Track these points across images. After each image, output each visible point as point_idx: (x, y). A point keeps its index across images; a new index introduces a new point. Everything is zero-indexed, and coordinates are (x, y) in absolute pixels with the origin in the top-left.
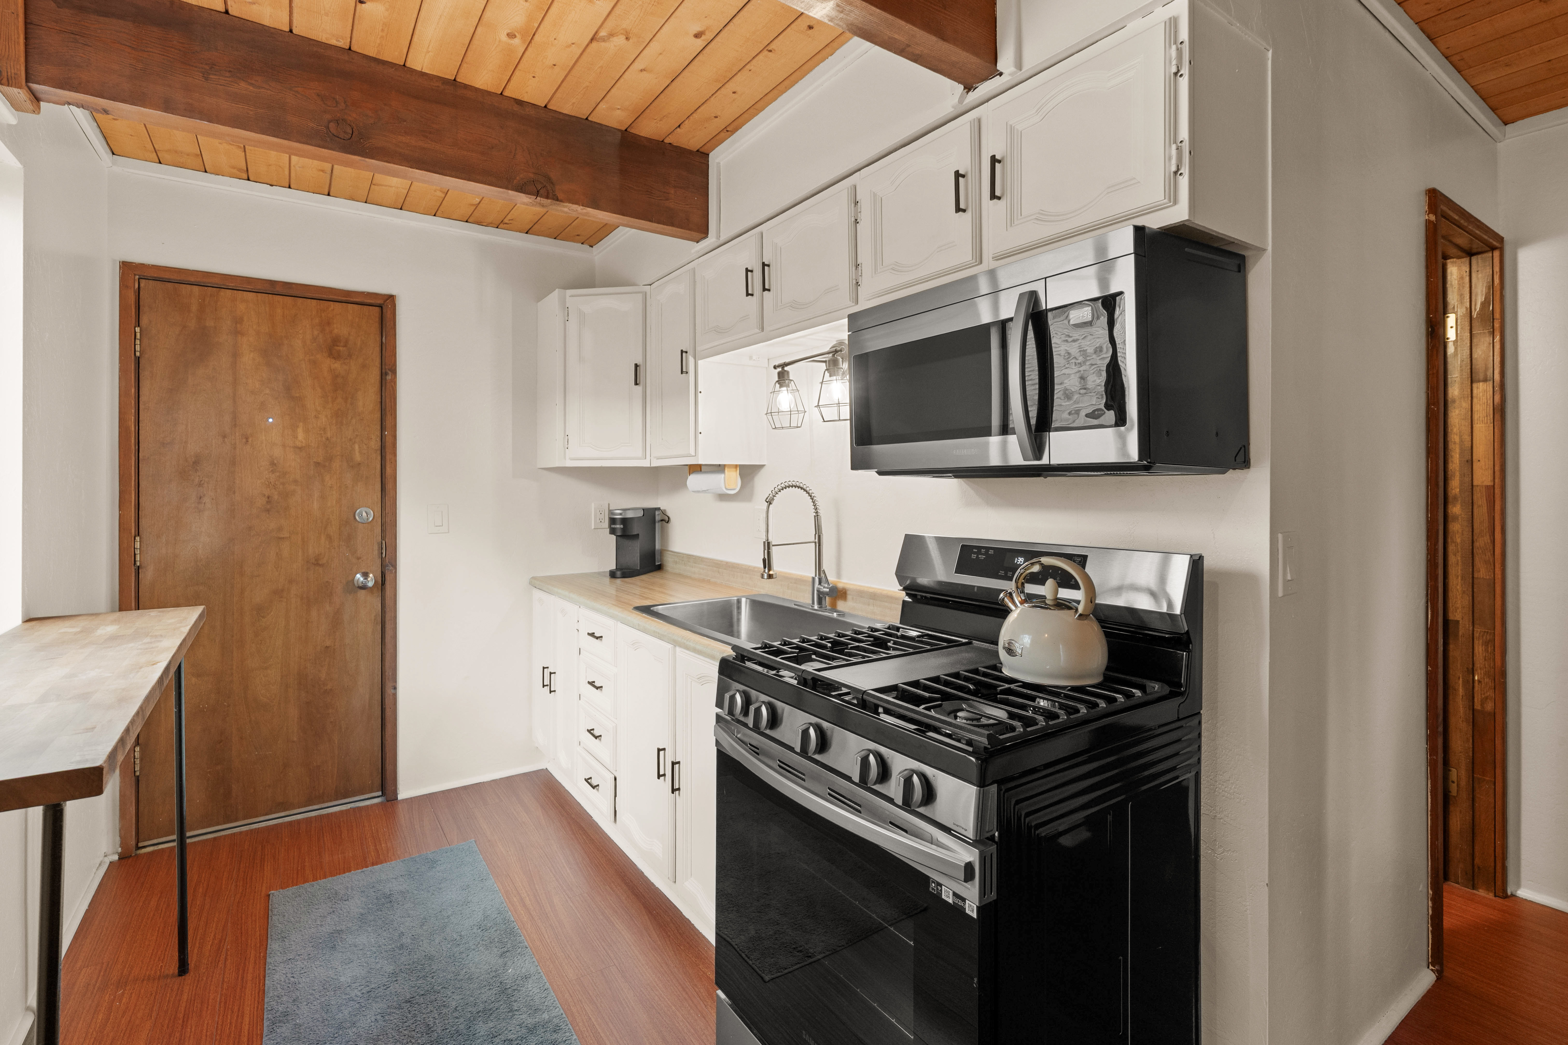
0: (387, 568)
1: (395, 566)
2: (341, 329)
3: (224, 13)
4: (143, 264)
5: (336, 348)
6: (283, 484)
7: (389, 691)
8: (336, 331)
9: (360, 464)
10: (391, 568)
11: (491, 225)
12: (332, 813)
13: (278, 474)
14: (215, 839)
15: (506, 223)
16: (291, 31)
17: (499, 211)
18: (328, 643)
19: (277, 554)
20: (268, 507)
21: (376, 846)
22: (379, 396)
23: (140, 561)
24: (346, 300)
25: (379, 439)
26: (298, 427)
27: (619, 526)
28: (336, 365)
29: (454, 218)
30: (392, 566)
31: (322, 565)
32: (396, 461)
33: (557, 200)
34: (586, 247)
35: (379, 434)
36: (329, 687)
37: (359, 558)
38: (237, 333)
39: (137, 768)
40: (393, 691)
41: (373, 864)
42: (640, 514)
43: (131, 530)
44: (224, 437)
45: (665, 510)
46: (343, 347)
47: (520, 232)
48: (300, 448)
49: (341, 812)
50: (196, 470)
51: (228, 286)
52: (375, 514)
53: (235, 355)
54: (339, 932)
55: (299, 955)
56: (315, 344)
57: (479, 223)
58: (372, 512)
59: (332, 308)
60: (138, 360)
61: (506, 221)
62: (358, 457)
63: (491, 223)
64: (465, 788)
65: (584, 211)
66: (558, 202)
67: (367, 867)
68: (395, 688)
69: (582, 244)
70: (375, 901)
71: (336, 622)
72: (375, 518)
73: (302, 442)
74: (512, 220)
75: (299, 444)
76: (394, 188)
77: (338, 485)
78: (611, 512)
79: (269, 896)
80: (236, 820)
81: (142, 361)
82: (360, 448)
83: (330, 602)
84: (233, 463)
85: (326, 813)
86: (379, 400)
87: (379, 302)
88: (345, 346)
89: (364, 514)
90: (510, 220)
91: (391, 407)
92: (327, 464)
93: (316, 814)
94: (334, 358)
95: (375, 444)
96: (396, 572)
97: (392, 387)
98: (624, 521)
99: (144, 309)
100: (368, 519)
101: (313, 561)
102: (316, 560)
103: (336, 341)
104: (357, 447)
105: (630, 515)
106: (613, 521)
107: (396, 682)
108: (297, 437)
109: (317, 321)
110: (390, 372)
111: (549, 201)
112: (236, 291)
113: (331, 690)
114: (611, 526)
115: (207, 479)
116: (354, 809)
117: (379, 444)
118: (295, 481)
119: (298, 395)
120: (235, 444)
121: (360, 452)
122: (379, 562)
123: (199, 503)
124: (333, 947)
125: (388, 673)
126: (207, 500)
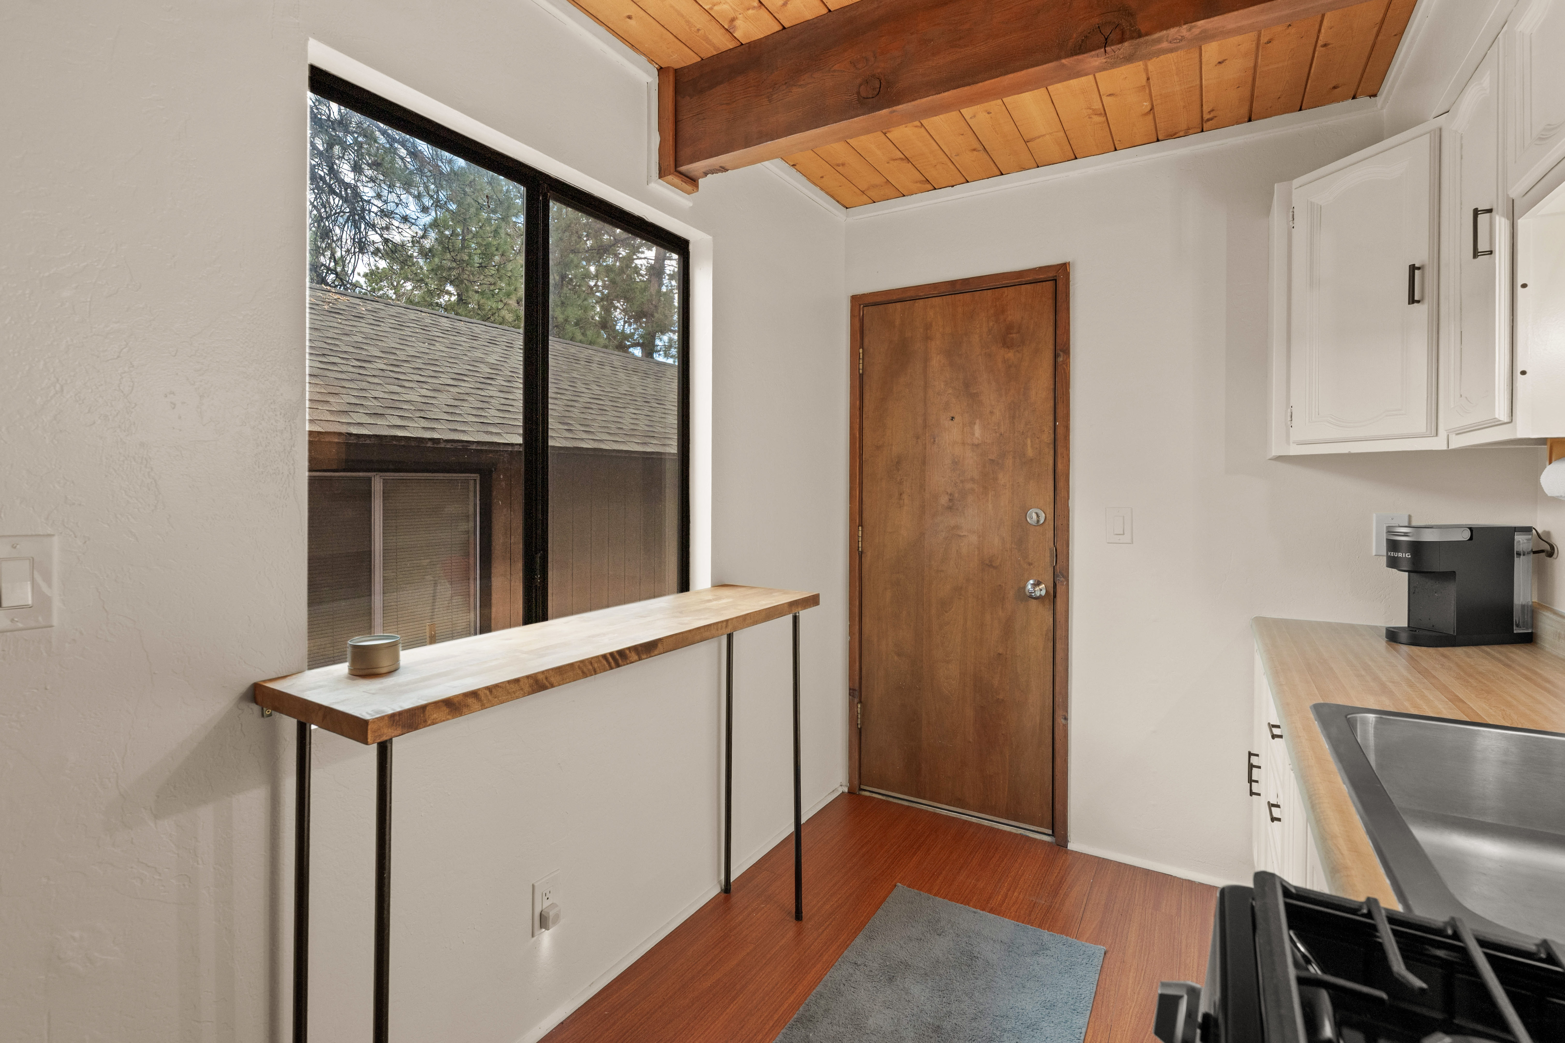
0: (1058, 578)
1: (1067, 578)
2: (1014, 315)
3: (782, 30)
4: (864, 294)
5: (1009, 336)
6: (962, 482)
7: (1060, 720)
8: (1010, 318)
9: (1032, 460)
10: (1062, 579)
11: (1191, 131)
12: (1001, 830)
13: (958, 472)
14: (908, 807)
15: (1208, 120)
16: (830, 11)
17: (1184, 107)
18: (1001, 651)
19: (957, 551)
20: (951, 504)
21: (1008, 890)
22: (1052, 382)
23: (862, 547)
24: (1020, 282)
25: (1052, 432)
26: (975, 423)
27: (1404, 555)
28: (1010, 355)
29: (1140, 143)
30: (1063, 577)
31: (995, 568)
32: (1068, 455)
33: (1140, 36)
34: (1363, 100)
35: (1051, 424)
36: (1001, 697)
37: (1030, 564)
38: (927, 338)
39: (859, 722)
40: (1063, 721)
41: (991, 911)
42: (1466, 535)
43: (856, 520)
44: (918, 438)
45: (1548, 533)
46: (1017, 333)
47: (1238, 123)
48: (978, 445)
49: (1010, 833)
50: (898, 470)
51: (921, 296)
52: (1047, 516)
53: (926, 360)
54: (907, 966)
55: (865, 965)
56: (990, 336)
57: (1172, 135)
58: (1044, 515)
59: (1006, 294)
60: (861, 376)
61: (1206, 116)
62: (1030, 453)
63: (1189, 129)
64: (1147, 873)
65: (1196, 31)
66: (1142, 40)
67: (983, 910)
68: (1066, 719)
69: (1354, 98)
70: (959, 954)
71: (1008, 630)
72: (1047, 521)
73: (978, 439)
74: (1213, 110)
75: (976, 442)
76: (1047, 136)
77: (1011, 483)
78: (1390, 531)
79: (895, 886)
80: (924, 798)
81: (865, 378)
82: (1032, 442)
83: (1002, 608)
84: (924, 463)
85: (996, 827)
86: (1052, 387)
87: (1051, 274)
88: (1018, 332)
89: (1034, 516)
90: (1210, 112)
91: (1063, 394)
92: (1000, 461)
93: (989, 825)
94: (1008, 347)
95: (1047, 437)
96: (1068, 585)
97: (1064, 369)
98: (1417, 548)
99: (866, 332)
100: (1038, 521)
101: (987, 562)
102: (990, 561)
103: (1009, 328)
104: (1029, 441)
105: (1429, 536)
106: (1393, 545)
107: (1067, 712)
108: (974, 434)
109: (992, 311)
110: (1061, 353)
111: (1126, 44)
112: (926, 299)
113: (1003, 700)
114: (1387, 553)
115: (905, 478)
116: (1022, 836)
117: (1053, 436)
118: (972, 480)
119: (975, 391)
120: (925, 444)
121: (1032, 446)
122: (1051, 570)
123: (900, 499)
124: (891, 979)
125: (1059, 699)
126: (905, 496)
